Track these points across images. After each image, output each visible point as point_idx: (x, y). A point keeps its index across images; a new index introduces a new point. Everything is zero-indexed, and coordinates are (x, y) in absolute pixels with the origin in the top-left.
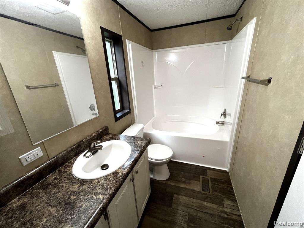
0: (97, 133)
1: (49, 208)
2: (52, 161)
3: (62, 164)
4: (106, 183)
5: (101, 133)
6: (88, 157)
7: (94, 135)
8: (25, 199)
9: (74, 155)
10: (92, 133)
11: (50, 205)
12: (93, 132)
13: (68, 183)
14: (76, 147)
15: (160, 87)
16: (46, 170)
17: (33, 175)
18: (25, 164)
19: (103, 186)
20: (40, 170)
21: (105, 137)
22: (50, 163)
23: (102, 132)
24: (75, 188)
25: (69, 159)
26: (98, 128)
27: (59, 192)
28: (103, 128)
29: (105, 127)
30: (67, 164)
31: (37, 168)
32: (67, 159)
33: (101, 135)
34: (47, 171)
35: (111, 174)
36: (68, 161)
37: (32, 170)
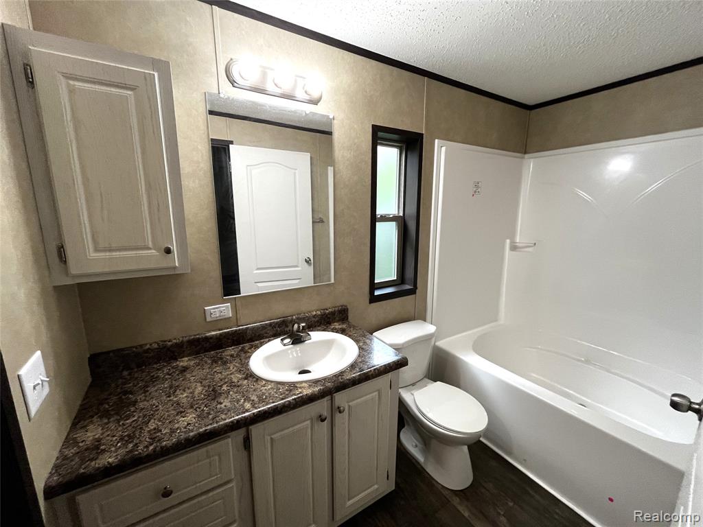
0: (322, 311)
1: (199, 384)
2: (239, 330)
3: (251, 340)
4: (270, 394)
5: (329, 314)
6: (285, 345)
7: (314, 313)
8: (192, 363)
9: (271, 333)
10: (313, 309)
11: (201, 383)
12: (315, 308)
13: (237, 367)
14: (277, 323)
15: (530, 249)
16: (228, 339)
17: (211, 337)
18: (209, 319)
19: (264, 394)
20: (221, 334)
21: (337, 325)
22: (236, 331)
23: (333, 313)
24: (236, 378)
25: (263, 338)
26: (328, 305)
27: (221, 373)
28: (339, 307)
29: (342, 306)
30: (257, 342)
31: (220, 330)
32: (259, 335)
33: (329, 318)
34: (229, 341)
35: (287, 383)
36: (261, 339)
37: (213, 331)
